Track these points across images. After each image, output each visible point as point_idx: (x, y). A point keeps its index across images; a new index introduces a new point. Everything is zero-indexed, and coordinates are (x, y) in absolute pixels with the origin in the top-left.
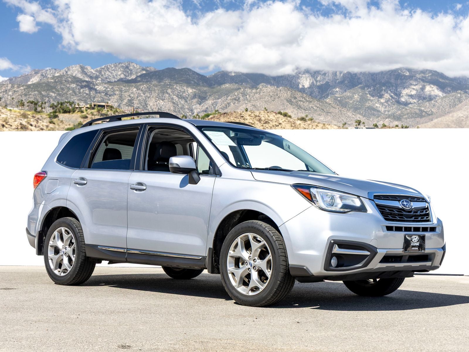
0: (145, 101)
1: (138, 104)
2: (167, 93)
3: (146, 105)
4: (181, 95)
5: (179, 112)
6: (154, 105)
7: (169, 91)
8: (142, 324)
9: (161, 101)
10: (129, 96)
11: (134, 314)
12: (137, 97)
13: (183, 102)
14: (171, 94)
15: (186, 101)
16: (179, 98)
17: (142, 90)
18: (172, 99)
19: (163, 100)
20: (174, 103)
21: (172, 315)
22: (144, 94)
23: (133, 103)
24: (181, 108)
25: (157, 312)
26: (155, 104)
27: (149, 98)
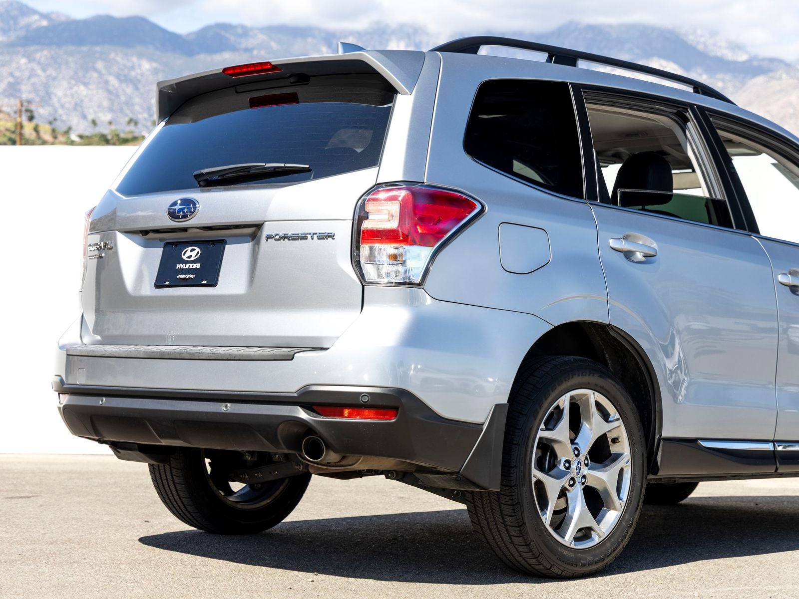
0: (46, 86)
1: (30, 92)
2: (95, 70)
3: (49, 94)
4: (125, 76)
5: (121, 110)
6: (66, 96)
7: (100, 65)
8: (53, 589)
9: (82, 88)
10: (11, 74)
11: (33, 566)
12: (29, 78)
13: (129, 90)
14: (104, 71)
15: (137, 89)
16: (121, 81)
17: (39, 63)
18: (107, 82)
19: (86, 84)
20: (109, 92)
21: (122, 567)
22: (44, 70)
23: (20, 91)
24: (127, 103)
25: (87, 560)
26: (69, 92)
27: (54, 79)
